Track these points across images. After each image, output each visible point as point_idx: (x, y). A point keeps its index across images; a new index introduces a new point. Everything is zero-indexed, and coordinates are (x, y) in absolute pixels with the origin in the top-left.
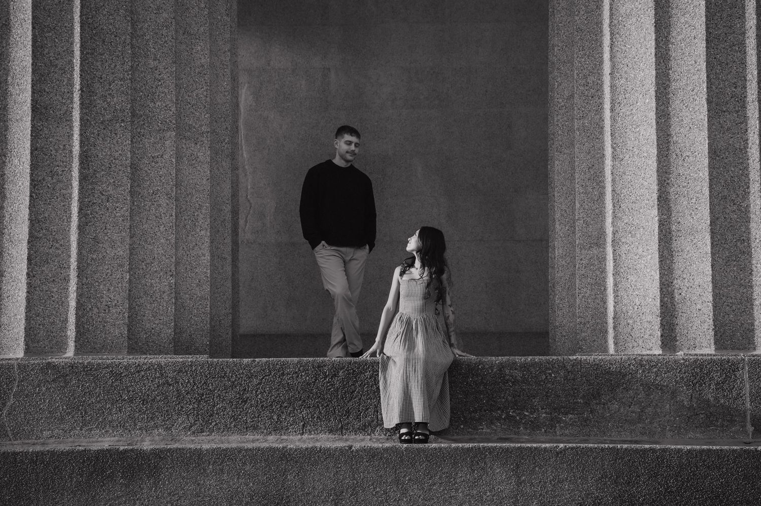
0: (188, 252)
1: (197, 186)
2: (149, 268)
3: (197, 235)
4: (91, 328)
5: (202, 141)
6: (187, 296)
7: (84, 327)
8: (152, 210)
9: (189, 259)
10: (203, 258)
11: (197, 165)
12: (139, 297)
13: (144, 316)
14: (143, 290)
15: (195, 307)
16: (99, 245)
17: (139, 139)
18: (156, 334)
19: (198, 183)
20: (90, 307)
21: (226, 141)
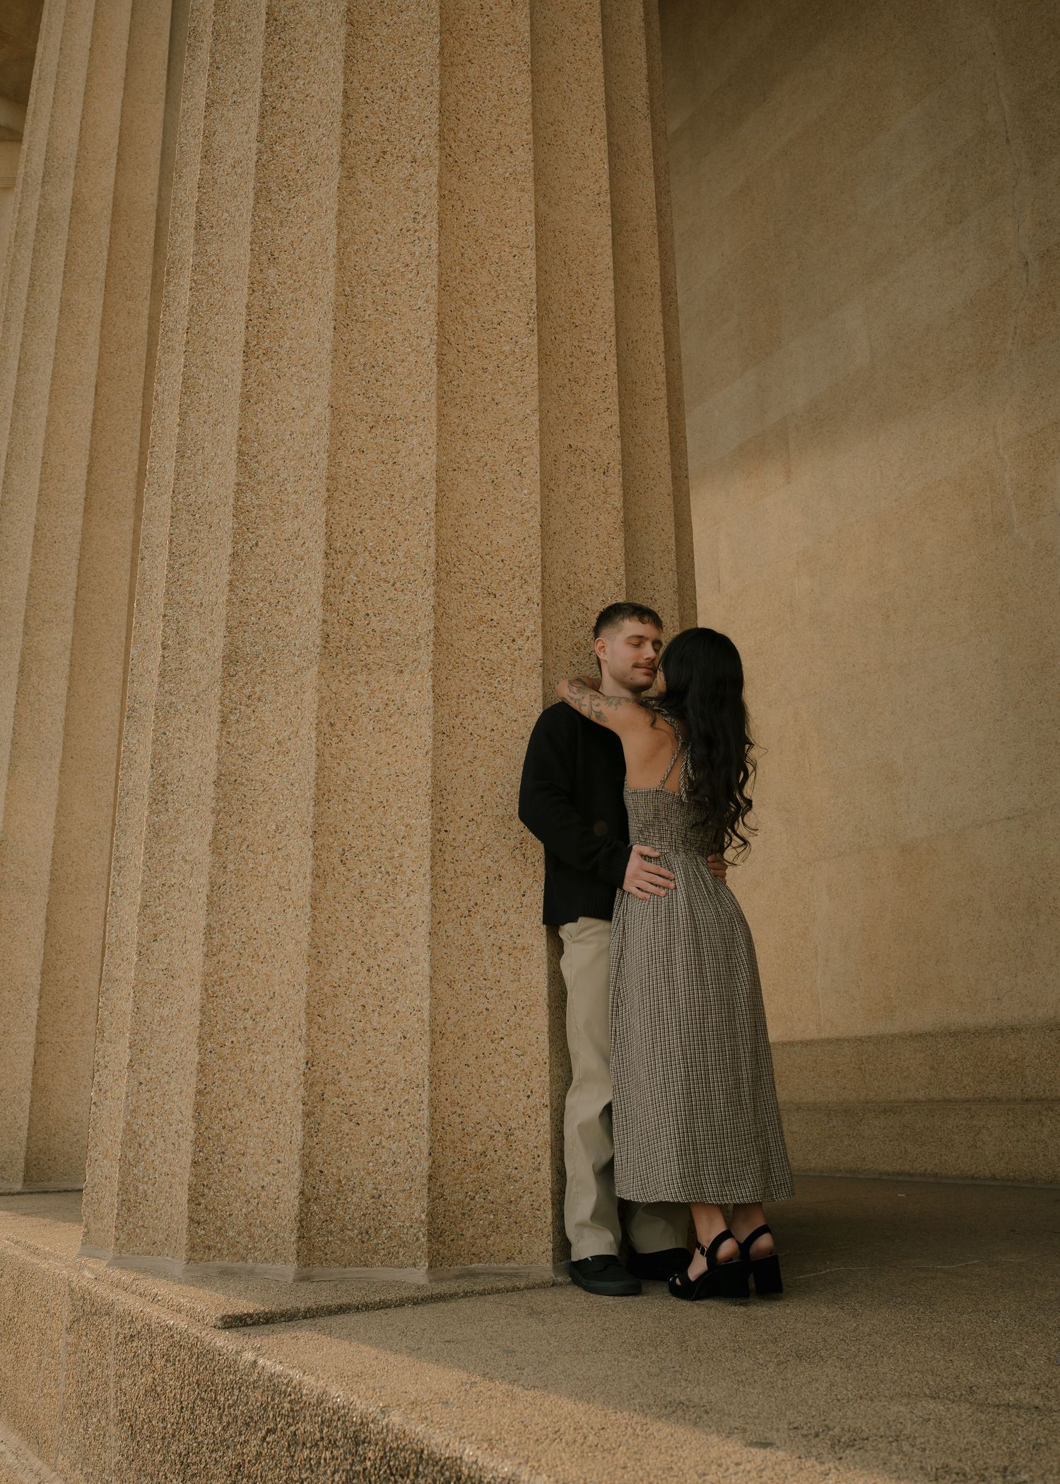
0: (371, 962)
1: (402, 778)
2: (262, 1025)
3: (400, 908)
4: (150, 1191)
5: (415, 660)
6: (366, 1083)
7: (137, 1189)
8: (273, 872)
9: (374, 981)
10: (413, 969)
11: (402, 725)
12: (231, 1105)
13: (243, 1154)
14: (244, 1085)
15: (390, 1112)
16: (174, 982)
17: (249, 711)
18: (270, 1203)
19: (405, 769)
20: (151, 1137)
21: (528, 633)
